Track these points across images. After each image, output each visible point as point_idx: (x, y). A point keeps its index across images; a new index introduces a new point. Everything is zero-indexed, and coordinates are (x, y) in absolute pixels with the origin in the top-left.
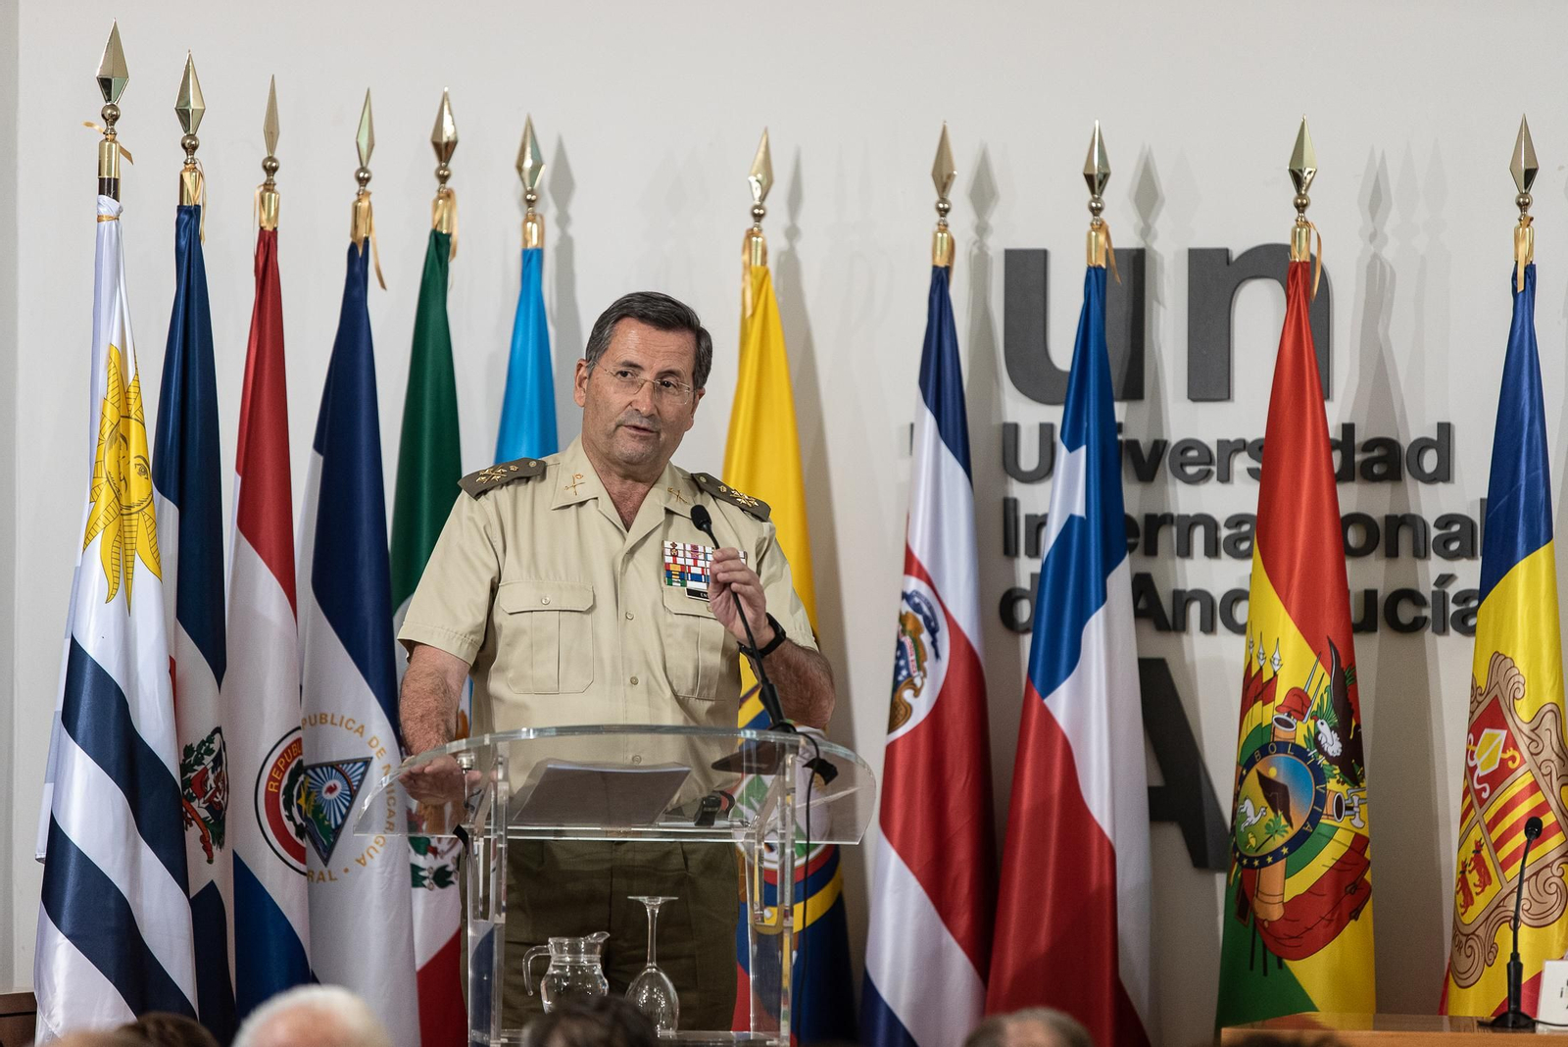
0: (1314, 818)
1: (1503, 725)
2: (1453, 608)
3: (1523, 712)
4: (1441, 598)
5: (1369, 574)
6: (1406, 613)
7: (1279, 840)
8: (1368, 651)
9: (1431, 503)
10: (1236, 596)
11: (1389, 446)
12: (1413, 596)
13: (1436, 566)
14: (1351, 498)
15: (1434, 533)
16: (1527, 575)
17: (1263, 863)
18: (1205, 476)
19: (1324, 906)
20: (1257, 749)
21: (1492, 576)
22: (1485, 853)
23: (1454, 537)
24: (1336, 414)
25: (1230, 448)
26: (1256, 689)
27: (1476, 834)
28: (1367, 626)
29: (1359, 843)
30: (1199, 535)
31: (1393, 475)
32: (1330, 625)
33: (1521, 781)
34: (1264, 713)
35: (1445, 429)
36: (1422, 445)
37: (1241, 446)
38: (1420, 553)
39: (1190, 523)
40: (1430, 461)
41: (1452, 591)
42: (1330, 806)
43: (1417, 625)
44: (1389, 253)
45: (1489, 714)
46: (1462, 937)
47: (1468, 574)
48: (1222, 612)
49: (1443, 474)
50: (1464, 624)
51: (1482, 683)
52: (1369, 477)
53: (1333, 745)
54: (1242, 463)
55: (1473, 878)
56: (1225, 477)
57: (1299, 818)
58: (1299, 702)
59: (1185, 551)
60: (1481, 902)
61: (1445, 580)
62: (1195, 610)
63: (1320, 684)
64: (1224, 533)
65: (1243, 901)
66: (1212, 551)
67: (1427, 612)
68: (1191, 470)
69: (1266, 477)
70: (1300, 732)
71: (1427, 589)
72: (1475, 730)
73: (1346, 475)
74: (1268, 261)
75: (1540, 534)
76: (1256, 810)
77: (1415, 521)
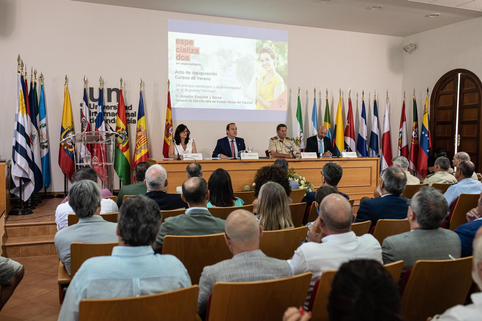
0: (125, 140)
1: (141, 131)
2: (132, 121)
4: (131, 120)
7: (122, 142)
9: (130, 112)
10: (112, 120)
11: (126, 106)
12: (129, 120)
13: (131, 117)
15: (130, 115)
16: (143, 119)
17: (120, 144)
18: (109, 109)
19: (125, 147)
21: (139, 118)
22: (139, 143)
23: (134, 115)
25: (111, 106)
26: (119, 128)
27: (138, 141)
29: (128, 142)
30: (109, 114)
31: (127, 109)
35: (131, 105)
36: (129, 107)
38: (129, 116)
39: (107, 113)
40: (130, 108)
41: (132, 120)
42: (126, 139)
43: (129, 123)
45: (139, 130)
46: (137, 150)
47: (136, 118)
49: (131, 109)
50: (135, 122)
51: (138, 128)
53: (126, 134)
54: (113, 108)
55: (138, 145)
56: (111, 109)
57: (124, 139)
58: (123, 129)
59: (107, 116)
60: (139, 147)
61: (132, 119)
62: (108, 121)
63: (125, 128)
64: (111, 114)
65: (118, 147)
66: (110, 116)
67: (130, 121)
68: (108, 108)
69: (118, 109)
70: (123, 132)
71: (130, 119)
72: (137, 132)
74: (115, 90)
75: (143, 115)
76: (119, 139)
77: (129, 114)
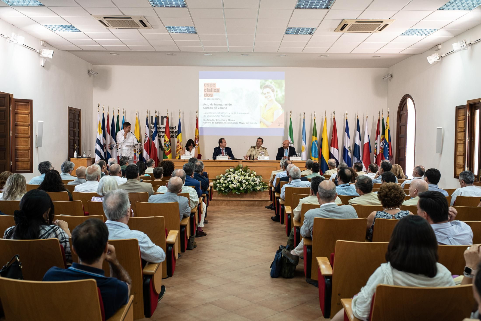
0: (168, 148)
3: (180, 142)
5: (171, 134)
6: (173, 137)
7: (166, 149)
8: (171, 139)
9: (175, 130)
10: (164, 136)
11: (172, 127)
12: (174, 136)
13: (175, 134)
14: (170, 130)
16: (180, 134)
19: (169, 153)
20: (165, 144)
21: (178, 135)
23: (176, 132)
24: (169, 126)
25: (163, 127)
26: (165, 141)
27: (177, 149)
28: (171, 137)
29: (171, 149)
31: (173, 129)
32: (169, 137)
33: (180, 146)
34: (165, 142)
36: (174, 127)
37: (164, 127)
39: (161, 132)
40: (175, 128)
43: (174, 137)
44: (172, 117)
45: (178, 142)
46: (176, 154)
47: (177, 134)
48: (163, 136)
49: (175, 129)
50: (176, 137)
51: (178, 140)
52: (171, 129)
53: (169, 144)
54: (164, 128)
58: (167, 141)
60: (178, 152)
62: (161, 136)
63: (169, 140)
65: (164, 152)
66: (162, 133)
69: (165, 129)
70: (167, 143)
72: (177, 143)
73: (170, 129)
74: (166, 117)
75: (181, 132)
76: (165, 147)
77: (174, 132)
